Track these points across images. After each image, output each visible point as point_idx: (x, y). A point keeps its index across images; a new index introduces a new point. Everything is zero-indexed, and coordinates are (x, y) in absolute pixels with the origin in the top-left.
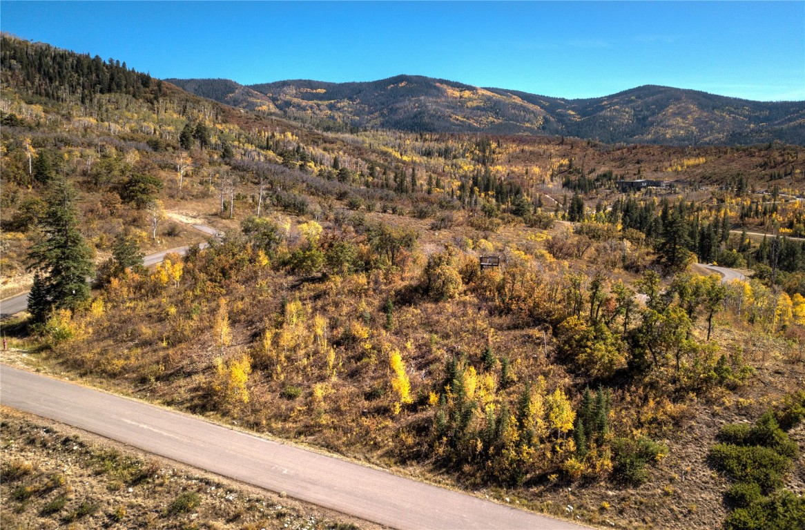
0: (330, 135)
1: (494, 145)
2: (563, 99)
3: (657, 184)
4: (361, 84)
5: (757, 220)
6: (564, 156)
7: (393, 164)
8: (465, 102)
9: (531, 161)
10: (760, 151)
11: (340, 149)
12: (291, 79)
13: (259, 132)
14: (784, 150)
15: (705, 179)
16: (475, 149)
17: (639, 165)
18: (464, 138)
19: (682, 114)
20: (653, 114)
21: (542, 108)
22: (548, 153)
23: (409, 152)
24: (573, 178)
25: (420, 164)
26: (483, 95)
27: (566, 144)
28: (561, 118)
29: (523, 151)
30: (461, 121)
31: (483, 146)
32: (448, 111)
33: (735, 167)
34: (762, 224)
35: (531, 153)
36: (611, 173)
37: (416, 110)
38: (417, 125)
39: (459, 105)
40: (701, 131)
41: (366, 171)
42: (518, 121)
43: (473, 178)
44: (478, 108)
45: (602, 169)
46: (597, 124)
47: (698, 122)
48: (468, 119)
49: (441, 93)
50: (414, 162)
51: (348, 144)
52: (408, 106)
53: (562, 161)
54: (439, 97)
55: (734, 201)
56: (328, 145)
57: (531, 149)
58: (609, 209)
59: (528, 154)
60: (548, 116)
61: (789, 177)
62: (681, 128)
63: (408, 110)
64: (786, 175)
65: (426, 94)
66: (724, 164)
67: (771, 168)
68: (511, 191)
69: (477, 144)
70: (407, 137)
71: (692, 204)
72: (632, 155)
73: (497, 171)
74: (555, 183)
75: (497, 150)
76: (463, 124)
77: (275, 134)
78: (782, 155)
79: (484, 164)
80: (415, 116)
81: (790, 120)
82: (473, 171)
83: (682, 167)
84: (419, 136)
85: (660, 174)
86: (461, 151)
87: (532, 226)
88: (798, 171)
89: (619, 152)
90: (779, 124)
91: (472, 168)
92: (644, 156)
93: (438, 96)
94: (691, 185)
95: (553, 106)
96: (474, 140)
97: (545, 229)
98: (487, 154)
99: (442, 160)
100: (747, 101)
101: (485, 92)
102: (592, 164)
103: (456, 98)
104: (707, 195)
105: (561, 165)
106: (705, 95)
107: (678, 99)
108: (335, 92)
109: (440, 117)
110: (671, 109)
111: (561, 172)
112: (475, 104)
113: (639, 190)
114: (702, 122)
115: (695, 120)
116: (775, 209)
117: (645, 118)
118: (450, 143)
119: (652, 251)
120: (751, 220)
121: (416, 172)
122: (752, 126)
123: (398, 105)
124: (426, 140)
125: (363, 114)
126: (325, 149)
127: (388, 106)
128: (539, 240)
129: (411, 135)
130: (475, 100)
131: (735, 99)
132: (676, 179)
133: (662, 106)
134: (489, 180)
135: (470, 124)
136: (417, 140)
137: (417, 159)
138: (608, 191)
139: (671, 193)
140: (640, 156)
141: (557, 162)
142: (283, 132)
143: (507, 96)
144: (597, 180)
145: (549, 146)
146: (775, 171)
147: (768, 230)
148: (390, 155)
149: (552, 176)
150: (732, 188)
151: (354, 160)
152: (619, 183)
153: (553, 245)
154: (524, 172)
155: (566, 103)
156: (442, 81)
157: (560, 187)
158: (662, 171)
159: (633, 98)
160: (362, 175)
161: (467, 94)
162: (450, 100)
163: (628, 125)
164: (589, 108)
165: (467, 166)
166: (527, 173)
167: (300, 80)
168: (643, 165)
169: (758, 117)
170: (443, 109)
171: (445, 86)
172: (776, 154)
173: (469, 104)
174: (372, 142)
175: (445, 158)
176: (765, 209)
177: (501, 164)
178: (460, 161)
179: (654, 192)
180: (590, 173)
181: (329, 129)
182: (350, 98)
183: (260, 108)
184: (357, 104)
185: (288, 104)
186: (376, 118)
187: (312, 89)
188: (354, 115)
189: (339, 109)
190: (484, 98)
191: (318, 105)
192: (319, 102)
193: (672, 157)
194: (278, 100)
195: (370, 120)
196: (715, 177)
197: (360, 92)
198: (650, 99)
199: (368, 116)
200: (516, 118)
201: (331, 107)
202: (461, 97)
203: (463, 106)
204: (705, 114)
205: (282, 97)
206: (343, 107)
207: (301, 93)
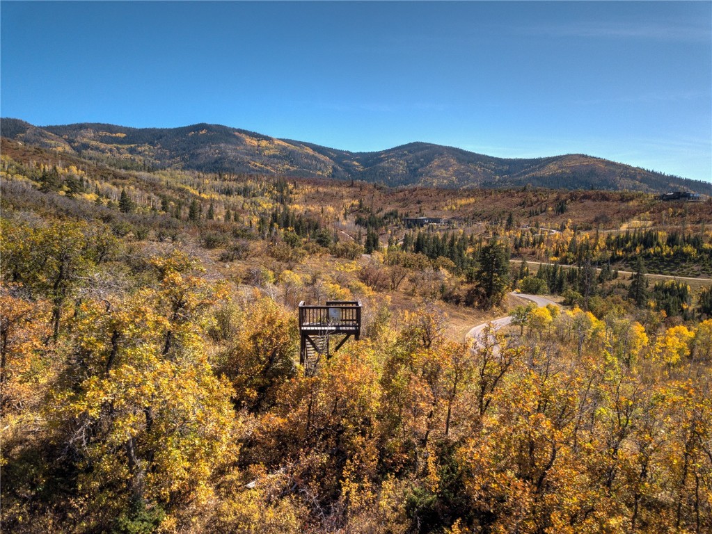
0: (123, 172)
1: (291, 186)
2: (348, 152)
3: (437, 221)
4: (162, 130)
5: (529, 250)
6: (354, 197)
7: (190, 200)
8: (263, 151)
9: (325, 201)
10: (518, 192)
11: (131, 184)
12: (89, 122)
13: (38, 165)
14: (537, 191)
15: (477, 217)
16: (273, 189)
17: (420, 205)
18: (263, 179)
19: (444, 166)
20: (422, 166)
21: (330, 158)
22: (340, 194)
23: (208, 191)
24: (364, 216)
25: (219, 202)
26: (279, 145)
27: (356, 187)
28: (348, 168)
29: (317, 192)
30: (259, 167)
31: (280, 186)
32: (247, 158)
33: (501, 205)
34: (534, 253)
35: (325, 194)
36: (396, 212)
37: (216, 156)
38: (217, 167)
39: (257, 153)
40: (460, 180)
41: (160, 205)
42: (310, 169)
43: (273, 216)
44: (274, 156)
45: (389, 209)
46: (378, 174)
47: (457, 173)
48: (266, 165)
49: (239, 141)
50: (212, 200)
51: (141, 180)
52: (209, 152)
53: (353, 202)
54: (238, 145)
55: (507, 233)
56: (119, 181)
57: (325, 190)
58: (401, 243)
59: (323, 195)
60: (336, 166)
61: (544, 214)
62: (444, 178)
63: (208, 155)
64: (542, 212)
65: (227, 142)
66: (490, 204)
67: (529, 206)
68: (309, 227)
69: (275, 185)
70: (205, 176)
71: (472, 237)
72: (413, 197)
73: (295, 209)
74: (349, 221)
75: (294, 191)
76: (261, 171)
77: (58, 168)
78: (536, 196)
79: (282, 202)
80: (216, 162)
81: (528, 173)
82: (272, 209)
83: (456, 206)
84: (218, 176)
85: (438, 213)
86: (260, 190)
87: (339, 257)
88: (550, 209)
89: (402, 194)
90: (517, 176)
91: (271, 206)
92: (424, 197)
93: (236, 144)
94: (465, 221)
95: (340, 157)
96: (272, 181)
97: (353, 259)
98: (285, 194)
99: (241, 198)
100: (492, 158)
101: (280, 142)
102: (380, 204)
103: (254, 146)
104: (481, 229)
105: (352, 205)
106: (461, 151)
107: (441, 154)
108: (135, 136)
109: (239, 163)
110: (436, 163)
111: (352, 211)
112: (272, 152)
113: (422, 226)
114: (460, 174)
116: (541, 240)
117: (416, 169)
118: (249, 183)
119: (466, 280)
120: (525, 250)
121: (214, 208)
122: (498, 177)
123: (198, 151)
124: (225, 180)
125: (164, 158)
126: (114, 184)
127: (190, 151)
128: (349, 271)
129: (209, 175)
130: (272, 149)
131: (484, 156)
132: (451, 216)
133: (429, 160)
134: (288, 217)
135: (267, 171)
136: (216, 179)
137: (216, 196)
138: (396, 227)
139: (449, 228)
140: (419, 198)
141: (348, 203)
142: (66, 166)
143: (300, 147)
144: (385, 218)
145: (340, 188)
146: (533, 209)
147: (539, 259)
148: (187, 192)
149: (345, 215)
150: (501, 223)
151: (146, 195)
152: (404, 220)
154: (320, 211)
155: (350, 155)
156: (240, 131)
157: (353, 225)
158: (439, 210)
159: (406, 152)
160: (153, 209)
161: (264, 143)
162: (249, 148)
163: (402, 175)
164: (371, 160)
165: (266, 204)
166: (322, 212)
167: (98, 124)
168: (423, 204)
169: (501, 170)
170: (242, 156)
171: (243, 136)
172: (531, 195)
173: (267, 152)
174: (169, 180)
175: (244, 196)
176: (534, 240)
177: (298, 203)
178: (259, 199)
179: (435, 228)
180: (378, 212)
181: (126, 168)
182: (151, 143)
183: (54, 149)
184: (158, 149)
185: (86, 146)
186: (178, 162)
187: (111, 133)
188: (155, 159)
189: (140, 153)
190: (280, 148)
191: (118, 149)
192: (119, 146)
193: (447, 197)
194: (74, 143)
195: (172, 164)
196: (484, 215)
197: (161, 137)
198: (419, 154)
199: (169, 159)
200: (309, 166)
201: (132, 151)
202: (259, 146)
203: (260, 154)
204: (463, 167)
205: (79, 139)
206: (144, 151)
207: (100, 136)
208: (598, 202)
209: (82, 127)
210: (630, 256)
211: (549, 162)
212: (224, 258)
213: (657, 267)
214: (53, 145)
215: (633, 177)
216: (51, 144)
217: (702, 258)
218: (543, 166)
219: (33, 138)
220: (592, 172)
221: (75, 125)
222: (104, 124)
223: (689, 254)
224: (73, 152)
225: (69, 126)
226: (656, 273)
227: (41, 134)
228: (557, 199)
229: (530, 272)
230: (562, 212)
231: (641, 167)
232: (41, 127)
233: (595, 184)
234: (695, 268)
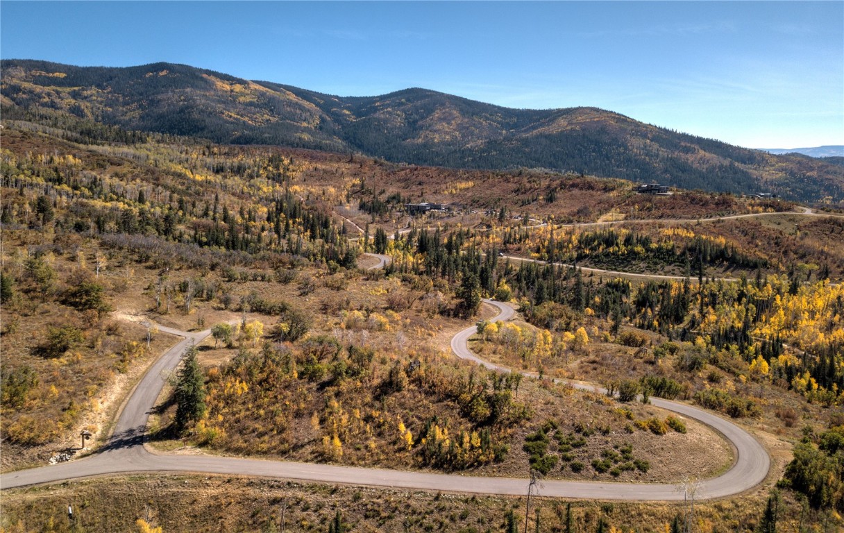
1: (286, 162)
2: (337, 97)
4: (111, 70)
6: (355, 175)
8: (237, 97)
9: (325, 180)
12: (18, 58)
14: (531, 177)
18: (255, 152)
19: (446, 119)
20: (422, 118)
21: (317, 105)
22: (340, 172)
23: (200, 170)
24: (367, 199)
25: (215, 184)
26: (256, 90)
27: (355, 162)
28: (338, 118)
29: (316, 169)
30: (234, 118)
31: (275, 162)
32: (220, 107)
34: (519, 249)
35: (325, 171)
36: (399, 195)
37: (182, 103)
38: (183, 117)
39: (230, 100)
40: (463, 136)
41: (175, 204)
42: (294, 120)
43: (277, 203)
44: (251, 104)
45: (391, 191)
46: (372, 126)
47: (460, 128)
48: (242, 116)
49: (209, 86)
50: (208, 182)
52: (171, 99)
53: (353, 181)
54: (208, 90)
57: (323, 167)
59: (322, 172)
60: (324, 116)
62: (447, 133)
63: (172, 103)
65: (193, 86)
69: (270, 160)
72: (414, 177)
74: (352, 205)
75: (291, 167)
76: (237, 122)
80: (182, 111)
81: (534, 128)
82: (272, 193)
83: (456, 190)
84: (205, 150)
86: (256, 169)
89: (403, 173)
90: (525, 132)
91: (271, 189)
93: (205, 89)
95: (327, 103)
96: (265, 155)
99: (239, 180)
100: (499, 108)
101: (256, 86)
102: (382, 184)
103: (226, 92)
105: (354, 185)
106: (465, 101)
107: (443, 105)
108: (78, 77)
109: (211, 113)
110: (437, 114)
111: (354, 193)
112: (248, 99)
114: (464, 128)
115: (458, 125)
117: (415, 122)
118: (241, 157)
122: (504, 132)
123: (159, 97)
124: (213, 154)
125: (116, 105)
127: (148, 96)
128: (378, 294)
130: (248, 94)
131: (489, 105)
133: (429, 111)
135: (244, 122)
136: (203, 153)
137: (212, 178)
141: (349, 182)
143: (281, 92)
144: (388, 202)
145: (339, 164)
146: (525, 197)
149: (347, 197)
154: (321, 192)
155: (339, 102)
156: (209, 72)
157: (358, 210)
159: (403, 100)
161: (238, 88)
162: (220, 93)
163: (400, 128)
164: (363, 106)
165: (266, 187)
166: (324, 194)
167: (30, 61)
168: (424, 186)
169: (508, 123)
170: (213, 104)
171: (213, 78)
173: (242, 99)
175: (240, 177)
176: (520, 236)
177: (297, 184)
178: (258, 182)
180: (381, 194)
182: (99, 86)
184: (108, 93)
185: (18, 89)
186: (134, 110)
187: (47, 71)
188: (105, 106)
189: (86, 98)
190: (257, 93)
191: (58, 93)
192: (59, 89)
193: (447, 180)
195: (126, 113)
197: (111, 79)
198: (419, 103)
199: (123, 106)
200: (292, 117)
201: (75, 95)
202: (232, 91)
203: (234, 101)
204: (466, 120)
205: (8, 80)
206: (91, 96)
207: (33, 76)
209: (10, 64)
211: (559, 116)
215: (644, 136)
218: (553, 120)
220: (603, 130)
222: (37, 61)
231: (652, 124)
233: (605, 144)
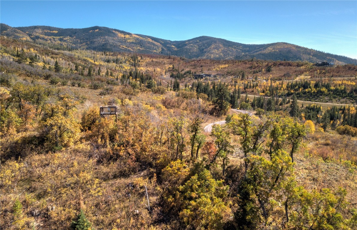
0: (56, 51)
1: (139, 58)
2: (170, 41)
3: (209, 76)
4: (76, 29)
5: (251, 90)
6: (171, 64)
7: (89, 65)
8: (127, 40)
9: (156, 66)
10: (249, 62)
11: (60, 57)
13: (14, 48)
14: (258, 61)
15: (229, 73)
16: (131, 60)
17: (202, 68)
18: (125, 55)
19: (217, 48)
20: (206, 48)
21: (161, 44)
22: (163, 62)
23: (98, 60)
24: (175, 73)
25: (103, 66)
26: (135, 37)
27: (171, 59)
28: (169, 49)
29: (152, 61)
30: (125, 48)
31: (134, 58)
32: (119, 44)
33: (240, 68)
34: (253, 91)
35: (156, 62)
36: (190, 71)
37: (103, 42)
38: (104, 48)
39: (124, 41)
40: (224, 55)
41: (74, 68)
42: (150, 49)
43: (130, 73)
44: (132, 43)
45: (187, 70)
46: (184, 52)
47: (223, 52)
48: (128, 47)
49: (115, 35)
50: (101, 65)
51: (65, 55)
52: (100, 40)
53: (170, 66)
55: (241, 82)
56: (54, 56)
57: (156, 60)
58: (190, 86)
59: (155, 62)
60: (163, 48)
62: (217, 54)
63: (100, 42)
64: (259, 72)
65: (108, 35)
66: (235, 67)
67: (253, 69)
68: (147, 78)
69: (132, 58)
70: (97, 53)
71: (224, 83)
72: (199, 64)
73: (141, 70)
74: (167, 76)
75: (141, 60)
76: (126, 50)
77: (24, 49)
78: (257, 64)
79: (135, 66)
80: (103, 45)
81: (257, 52)
82: (130, 69)
83: (219, 68)
84: (103, 53)
85: (210, 72)
86: (124, 60)
87: (155, 93)
88: (263, 70)
89: (193, 62)
90: (253, 53)
91: (129, 68)
92: (204, 64)
93: (114, 37)
94: (223, 76)
95: (165, 43)
96: (130, 56)
97: (162, 94)
98: (136, 62)
99: (115, 64)
100: (241, 44)
101: (135, 36)
102: (183, 67)
103: (122, 38)
104: (230, 80)
105: (169, 68)
106: (226, 41)
107: (215, 42)
109: (115, 46)
110: (213, 46)
111: (169, 71)
112: (131, 41)
113: (202, 78)
114: (225, 52)
115: (222, 51)
116: (257, 85)
117: (203, 49)
118: (119, 57)
119: (212, 104)
120: (248, 90)
121: (101, 69)
122: (243, 54)
123: (94, 40)
124: (107, 55)
125: (77, 44)
126: (52, 57)
127: (90, 40)
128: (159, 99)
129: (99, 53)
130: (131, 39)
131: (236, 43)
132: (217, 73)
133: (209, 45)
134: (137, 73)
135: (129, 50)
136: (102, 55)
137: (102, 63)
138: (189, 79)
139: (215, 79)
140: (202, 64)
141: (167, 66)
142: (28, 48)
143: (145, 38)
144: (185, 74)
145: (164, 59)
146: (255, 70)
147: (255, 94)
148: (88, 61)
149: (165, 72)
150: (240, 77)
151: (68, 63)
152: (194, 75)
153: (165, 102)
154: (153, 70)
155: (170, 42)
156: (116, 30)
157: (169, 77)
158: (211, 70)
159: (198, 41)
160: (71, 70)
161: (127, 36)
162: (120, 38)
163: (196, 52)
164: (181, 45)
165: (127, 67)
166: (154, 71)
168: (203, 67)
169: (245, 50)
170: (116, 43)
171: (117, 32)
172: (255, 63)
173: (129, 41)
174: (79, 55)
175: (116, 63)
176: (253, 85)
177: (143, 67)
178: (123, 65)
179: (208, 79)
180: (181, 71)
181: (58, 49)
182: (71, 36)
183: (22, 39)
184: (74, 39)
185: (38, 37)
186: (84, 46)
187: (51, 30)
188: (73, 44)
189: (65, 41)
190: (135, 38)
191: (54, 39)
192: (55, 37)
193: (215, 64)
194: (32, 35)
195: (81, 47)
196: (232, 73)
197: (76, 33)
198: (205, 42)
199: (80, 44)
200: (149, 48)
201: (61, 40)
202: (125, 37)
203: (126, 42)
204: (226, 48)
205: (34, 34)
206: (67, 40)
207: (45, 32)
208: (286, 67)
209: (35, 27)
210: (297, 93)
211: (269, 46)
212: (101, 94)
213: (309, 98)
214: (21, 37)
215: (309, 54)
216: (20, 36)
217: (330, 94)
218: (265, 48)
219: (11, 33)
220: (289, 51)
221: (32, 27)
222: (47, 26)
223: (324, 92)
224: (31, 40)
225: (29, 27)
226: (308, 101)
227: (15, 31)
228: (267, 65)
229: (250, 100)
230: (269, 72)
231: (313, 49)
232: (15, 28)
233: (291, 57)
234: (326, 98)
